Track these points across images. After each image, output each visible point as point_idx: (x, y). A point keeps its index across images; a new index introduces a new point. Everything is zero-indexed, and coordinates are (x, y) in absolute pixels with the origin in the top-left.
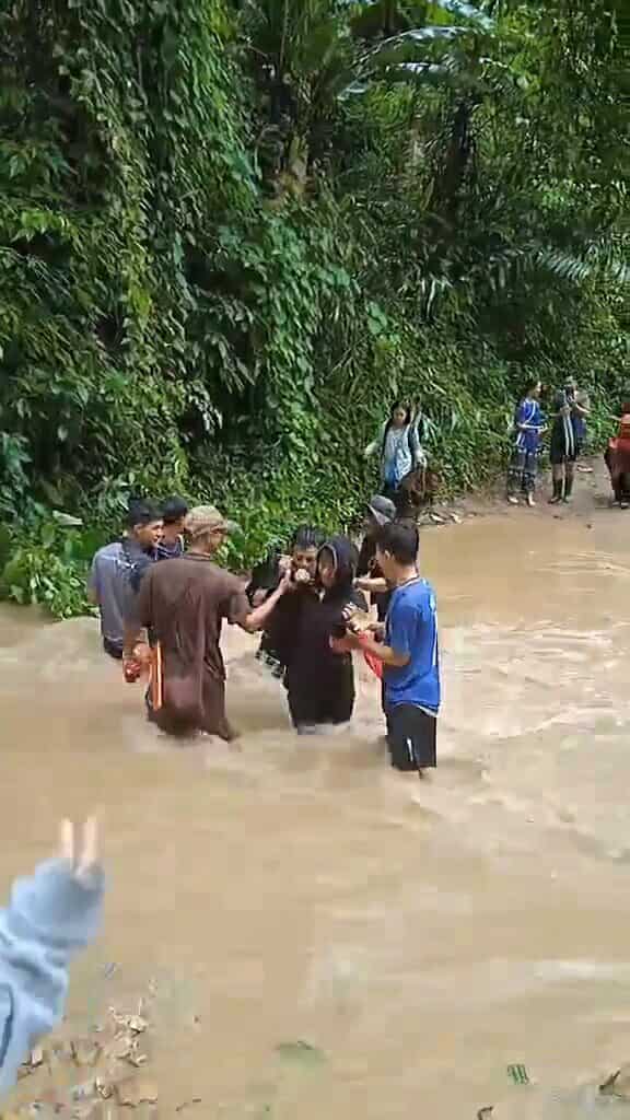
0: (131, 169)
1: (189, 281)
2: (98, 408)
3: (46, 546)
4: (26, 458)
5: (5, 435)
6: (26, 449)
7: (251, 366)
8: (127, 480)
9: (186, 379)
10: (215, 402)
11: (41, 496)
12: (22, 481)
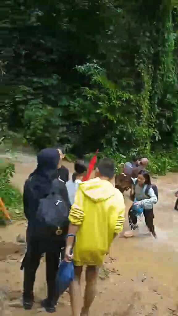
0: (147, 86)
1: (158, 106)
2: (133, 134)
3: (118, 161)
4: (117, 143)
5: (113, 138)
6: (117, 141)
7: (170, 126)
8: (137, 150)
9: (154, 128)
10: (160, 134)
11: (118, 151)
12: (115, 147)
